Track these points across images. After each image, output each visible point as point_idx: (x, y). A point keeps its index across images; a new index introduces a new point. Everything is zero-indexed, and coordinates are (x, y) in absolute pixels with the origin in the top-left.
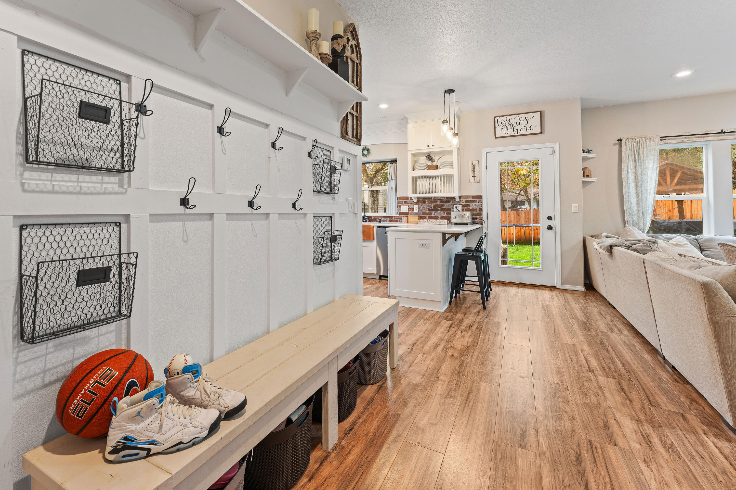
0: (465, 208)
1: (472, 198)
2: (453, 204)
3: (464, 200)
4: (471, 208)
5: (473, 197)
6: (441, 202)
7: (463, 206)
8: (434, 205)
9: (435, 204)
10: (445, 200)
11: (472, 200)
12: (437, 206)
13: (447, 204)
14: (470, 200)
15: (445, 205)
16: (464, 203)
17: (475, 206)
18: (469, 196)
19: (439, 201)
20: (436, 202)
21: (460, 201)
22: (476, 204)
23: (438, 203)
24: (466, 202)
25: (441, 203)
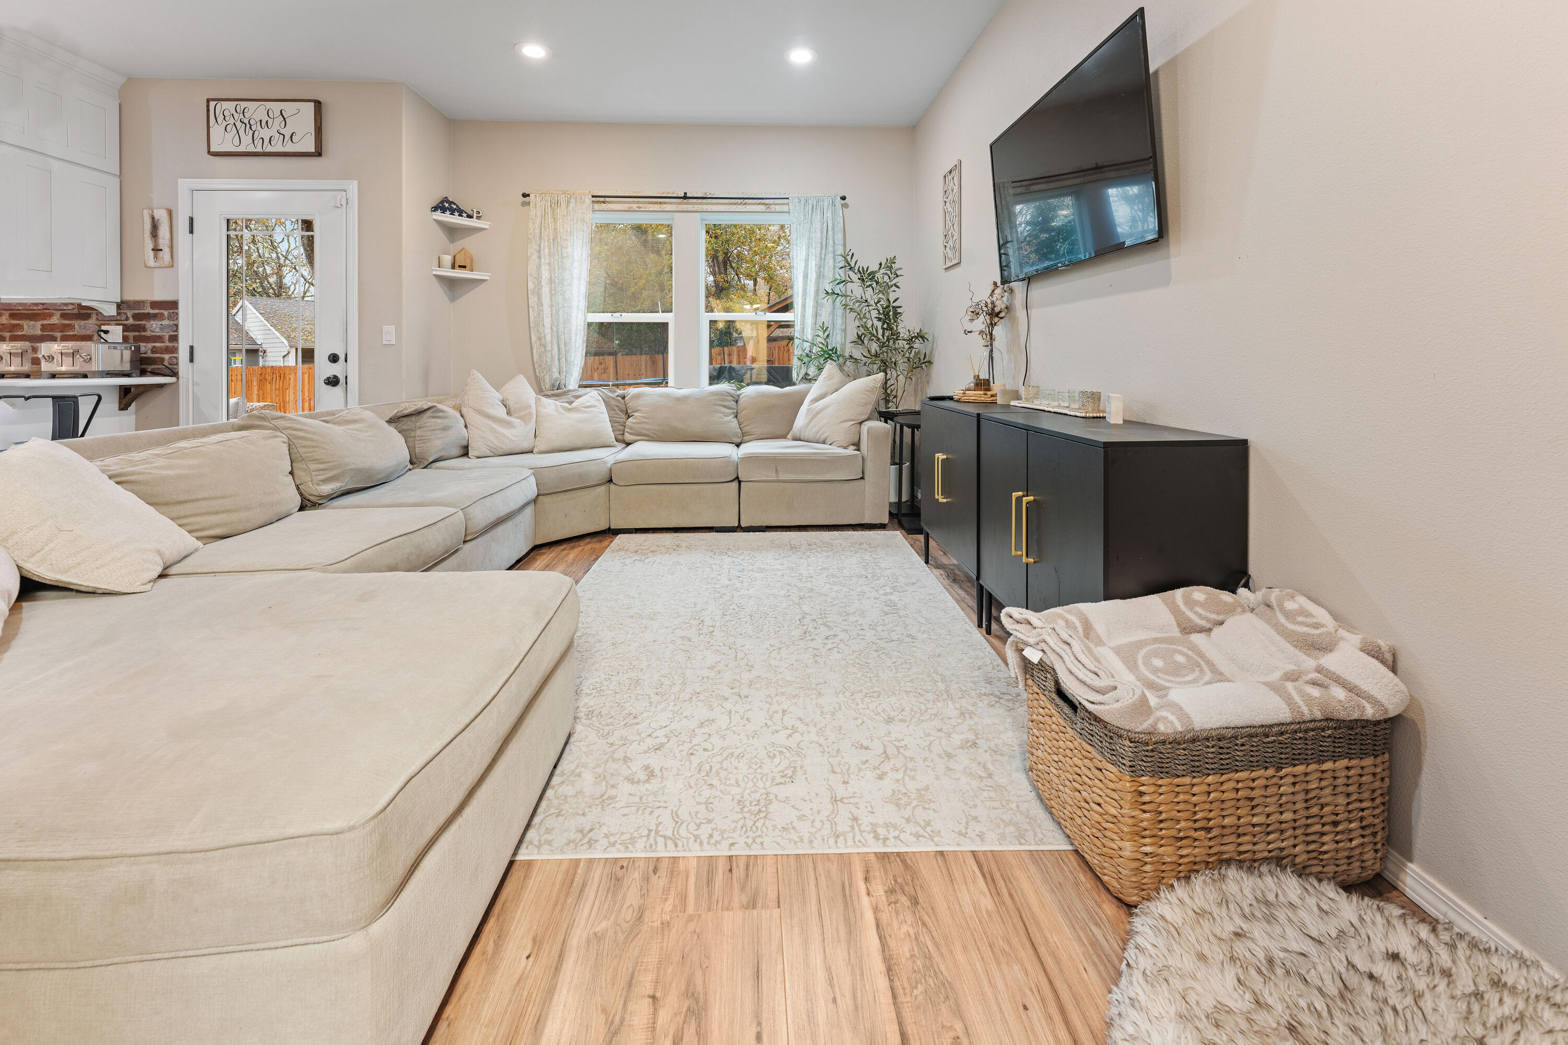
0: (131, 334)
1: (152, 308)
2: (98, 323)
3: (130, 314)
4: (148, 333)
5: (154, 304)
6: (63, 316)
7: (126, 329)
8: (42, 325)
9: (45, 322)
10: (76, 311)
11: (152, 311)
12: (53, 327)
13: (82, 323)
14: (146, 311)
15: (76, 327)
16: (131, 321)
17: (158, 330)
18: (143, 302)
19: (58, 314)
20: (50, 316)
21: (118, 314)
22: (163, 323)
23: (55, 320)
24: (135, 317)
25: (65, 319)
